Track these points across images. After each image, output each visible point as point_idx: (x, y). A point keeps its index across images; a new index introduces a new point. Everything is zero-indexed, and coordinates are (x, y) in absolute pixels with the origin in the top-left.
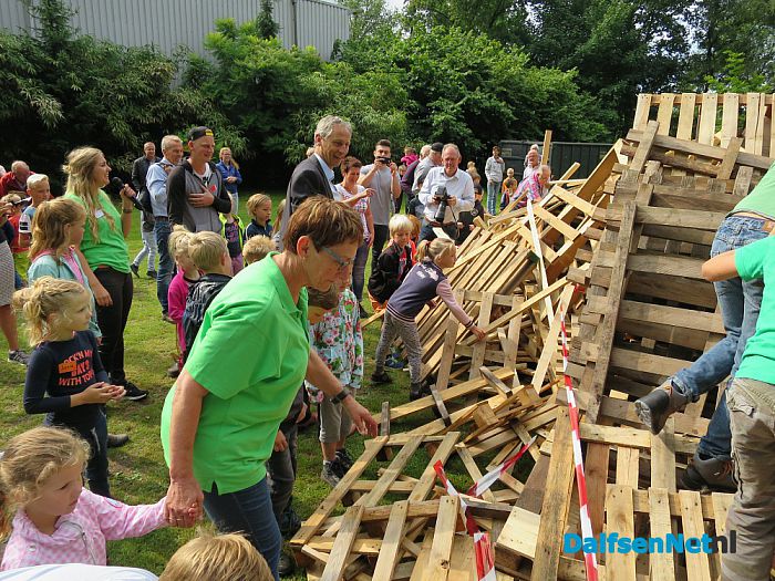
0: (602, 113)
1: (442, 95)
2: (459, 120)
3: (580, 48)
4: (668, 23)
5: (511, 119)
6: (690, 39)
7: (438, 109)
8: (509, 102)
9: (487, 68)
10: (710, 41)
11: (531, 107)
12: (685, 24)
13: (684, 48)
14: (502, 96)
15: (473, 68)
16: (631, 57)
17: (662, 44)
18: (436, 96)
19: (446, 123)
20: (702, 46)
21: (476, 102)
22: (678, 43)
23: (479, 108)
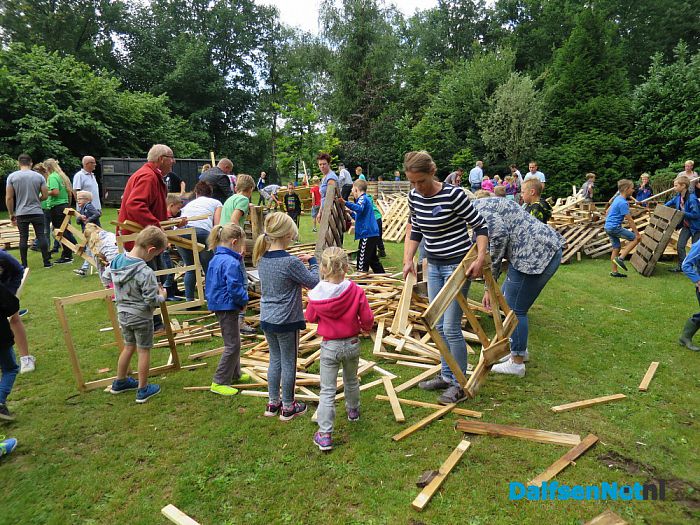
0: (195, 134)
1: (30, 112)
2: (52, 137)
3: (169, 77)
4: (239, 63)
5: (109, 137)
6: (257, 76)
7: (27, 127)
8: (105, 121)
9: (77, 88)
10: (273, 79)
11: (128, 126)
12: (252, 64)
13: (254, 84)
14: (96, 115)
15: (61, 87)
16: (213, 87)
17: (237, 79)
18: (22, 112)
19: (36, 141)
20: (267, 82)
21: (70, 121)
22: (248, 80)
23: (73, 127)
